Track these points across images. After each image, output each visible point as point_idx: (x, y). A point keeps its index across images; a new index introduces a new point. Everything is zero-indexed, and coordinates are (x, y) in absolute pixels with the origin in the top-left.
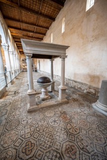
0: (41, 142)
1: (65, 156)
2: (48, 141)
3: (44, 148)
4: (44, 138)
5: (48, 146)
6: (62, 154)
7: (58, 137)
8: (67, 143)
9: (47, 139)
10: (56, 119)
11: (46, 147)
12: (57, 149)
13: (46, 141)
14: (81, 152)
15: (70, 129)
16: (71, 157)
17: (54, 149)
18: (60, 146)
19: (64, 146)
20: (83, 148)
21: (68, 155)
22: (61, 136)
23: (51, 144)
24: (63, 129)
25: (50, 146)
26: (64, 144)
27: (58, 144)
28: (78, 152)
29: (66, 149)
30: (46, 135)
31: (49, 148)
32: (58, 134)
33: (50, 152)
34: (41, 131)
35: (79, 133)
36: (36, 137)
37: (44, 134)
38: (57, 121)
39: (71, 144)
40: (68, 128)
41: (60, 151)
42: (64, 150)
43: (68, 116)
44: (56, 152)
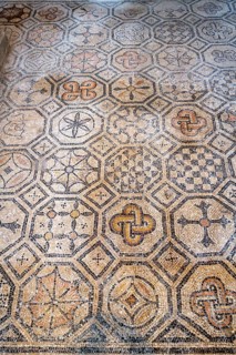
0: (133, 185)
1: (194, 138)
2: (141, 164)
3: (153, 180)
4: (124, 174)
5: (154, 169)
6: (187, 142)
7: (141, 136)
8: (168, 121)
9: (131, 164)
10: (72, 117)
11: (154, 175)
12: (170, 150)
13: (138, 169)
14: (198, 103)
15: (132, 97)
16: (200, 128)
17: (167, 156)
18: (167, 139)
19: (173, 131)
20: (193, 97)
21: (194, 131)
22: (141, 125)
23: (151, 157)
24: (123, 113)
25: (154, 164)
26: (168, 128)
27: (158, 142)
28: (197, 110)
29: (181, 128)
30: (117, 163)
31: (160, 168)
32: (131, 131)
33: (170, 168)
34: (93, 176)
35: (154, 84)
36: (105, 199)
37: (109, 169)
38: (83, 116)
39: (173, 114)
40: (127, 99)
41: (179, 145)
42: (179, 135)
43: (80, 80)
44: (176, 153)
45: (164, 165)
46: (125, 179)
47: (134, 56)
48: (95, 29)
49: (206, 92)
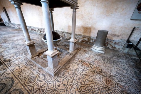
0: (91, 91)
1: (109, 87)
2: (94, 86)
3: (97, 92)
4: (90, 86)
5: (97, 89)
6: (107, 86)
7: (96, 79)
8: (103, 79)
9: (92, 85)
10: (83, 68)
11: (97, 91)
12: (103, 86)
13: (94, 87)
14: (112, 78)
15: (96, 70)
16: (111, 85)
17: (102, 88)
18: (102, 83)
19: (104, 82)
20: (111, 76)
21: (110, 85)
22: (97, 77)
23: (97, 86)
24: (93, 72)
26: (103, 81)
27: (100, 83)
29: (106, 82)
30: (89, 83)
31: (99, 90)
32: (94, 77)
33: (102, 91)
34: (83, 83)
35: (101, 69)
36: (84, 90)
37: (87, 83)
38: (85, 69)
39: (105, 78)
40: (95, 70)
41: (105, 86)
42: (106, 84)
43: (87, 63)
44: (104, 88)
45: (100, 90)
46: (90, 88)
47: (98, 62)
48: (92, 55)
49: (114, 76)
